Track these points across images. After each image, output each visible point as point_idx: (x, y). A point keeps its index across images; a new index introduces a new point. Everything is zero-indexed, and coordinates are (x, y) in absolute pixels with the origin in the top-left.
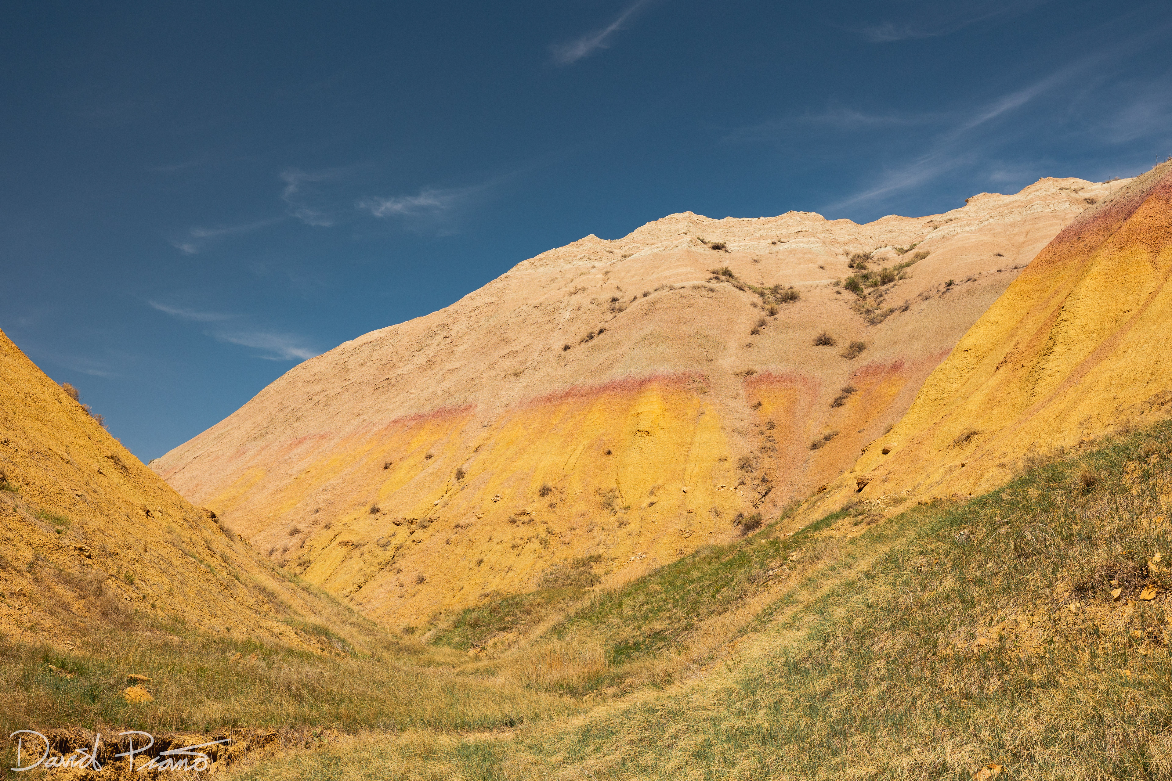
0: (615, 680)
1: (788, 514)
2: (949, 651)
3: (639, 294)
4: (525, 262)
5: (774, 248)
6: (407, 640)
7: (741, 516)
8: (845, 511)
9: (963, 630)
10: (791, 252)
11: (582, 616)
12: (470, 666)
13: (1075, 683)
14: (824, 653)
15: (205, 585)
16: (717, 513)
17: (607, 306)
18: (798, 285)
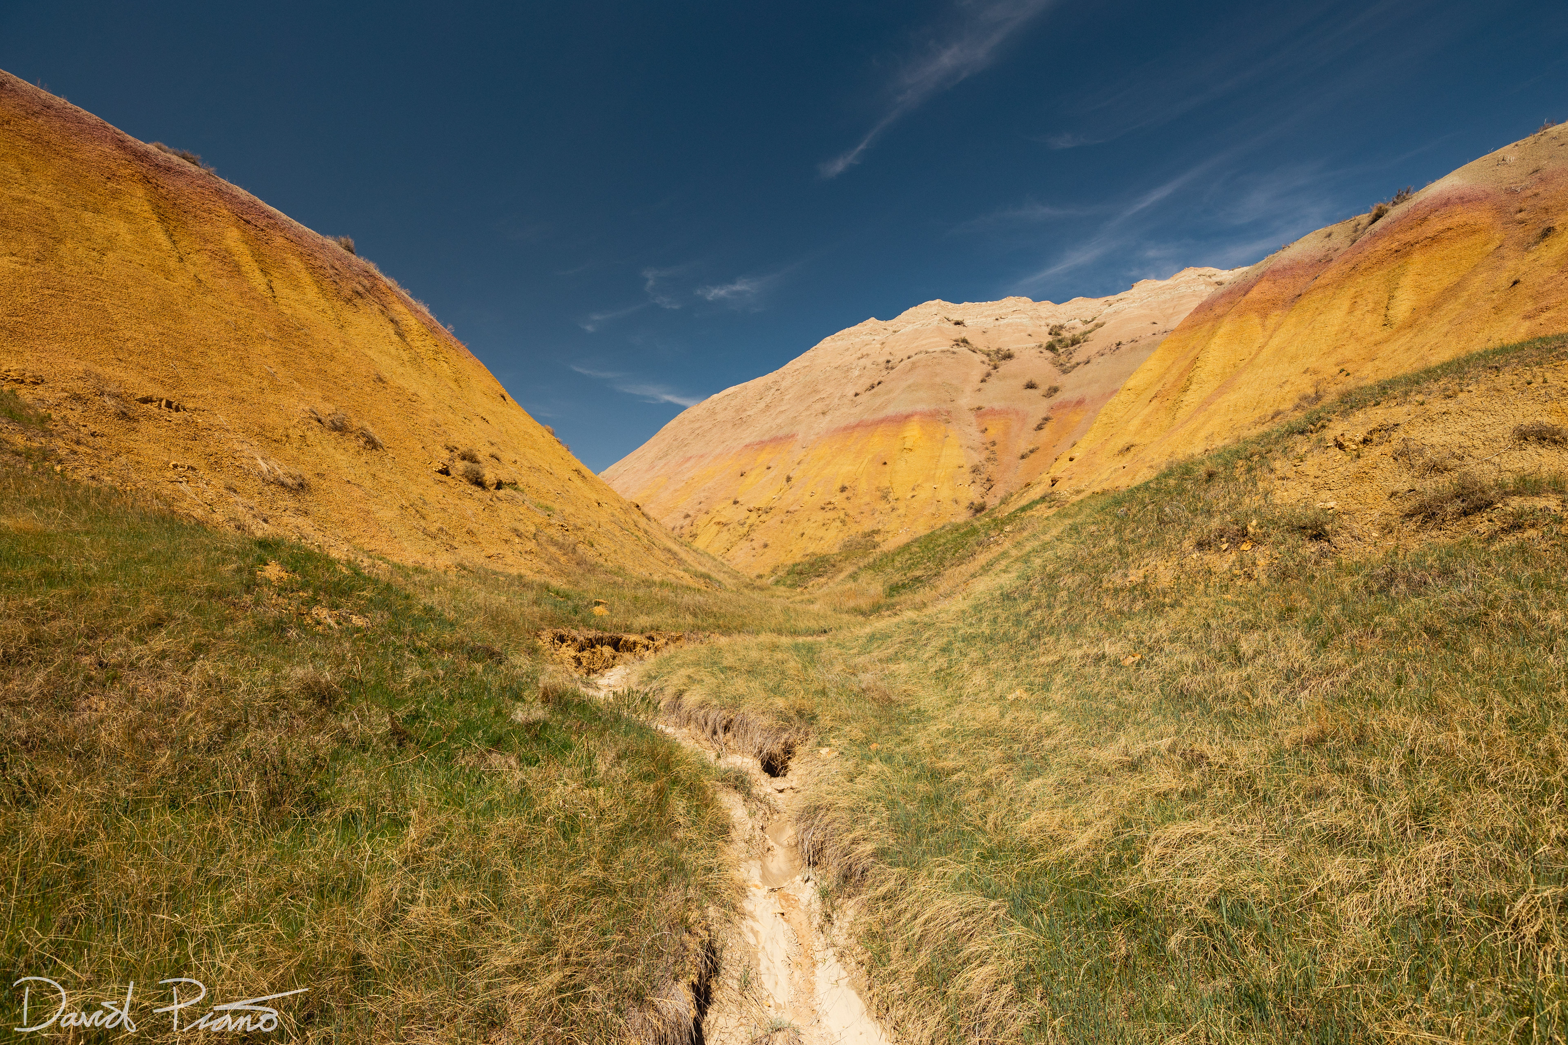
0: (890, 607)
1: (1004, 501)
2: (1110, 585)
3: (905, 357)
4: (828, 338)
5: (997, 323)
6: (758, 582)
7: (972, 503)
8: (1043, 499)
9: (1120, 572)
10: (1008, 325)
11: (870, 567)
12: (798, 598)
13: (1194, 604)
14: (1027, 587)
15: (635, 548)
16: (956, 502)
17: (883, 365)
18: (1013, 348)
